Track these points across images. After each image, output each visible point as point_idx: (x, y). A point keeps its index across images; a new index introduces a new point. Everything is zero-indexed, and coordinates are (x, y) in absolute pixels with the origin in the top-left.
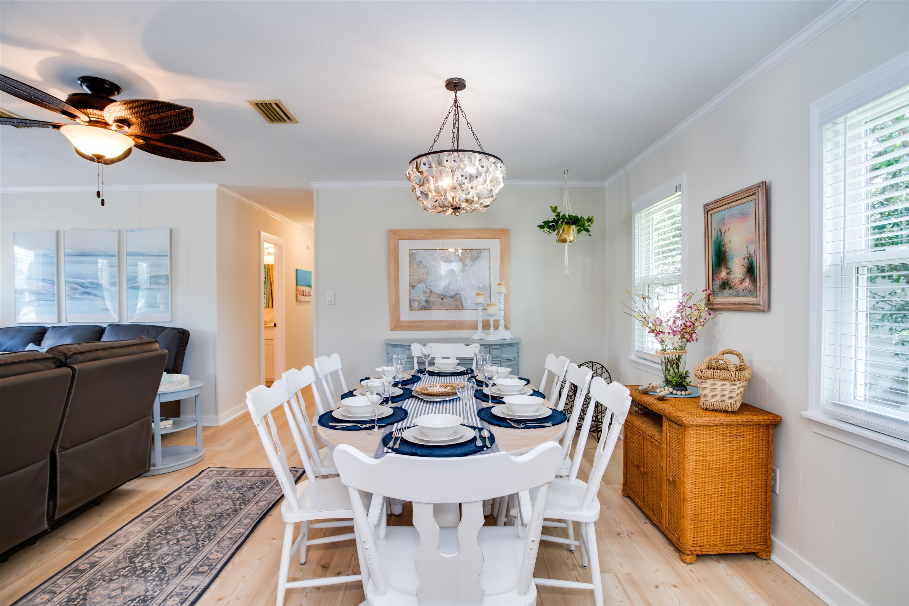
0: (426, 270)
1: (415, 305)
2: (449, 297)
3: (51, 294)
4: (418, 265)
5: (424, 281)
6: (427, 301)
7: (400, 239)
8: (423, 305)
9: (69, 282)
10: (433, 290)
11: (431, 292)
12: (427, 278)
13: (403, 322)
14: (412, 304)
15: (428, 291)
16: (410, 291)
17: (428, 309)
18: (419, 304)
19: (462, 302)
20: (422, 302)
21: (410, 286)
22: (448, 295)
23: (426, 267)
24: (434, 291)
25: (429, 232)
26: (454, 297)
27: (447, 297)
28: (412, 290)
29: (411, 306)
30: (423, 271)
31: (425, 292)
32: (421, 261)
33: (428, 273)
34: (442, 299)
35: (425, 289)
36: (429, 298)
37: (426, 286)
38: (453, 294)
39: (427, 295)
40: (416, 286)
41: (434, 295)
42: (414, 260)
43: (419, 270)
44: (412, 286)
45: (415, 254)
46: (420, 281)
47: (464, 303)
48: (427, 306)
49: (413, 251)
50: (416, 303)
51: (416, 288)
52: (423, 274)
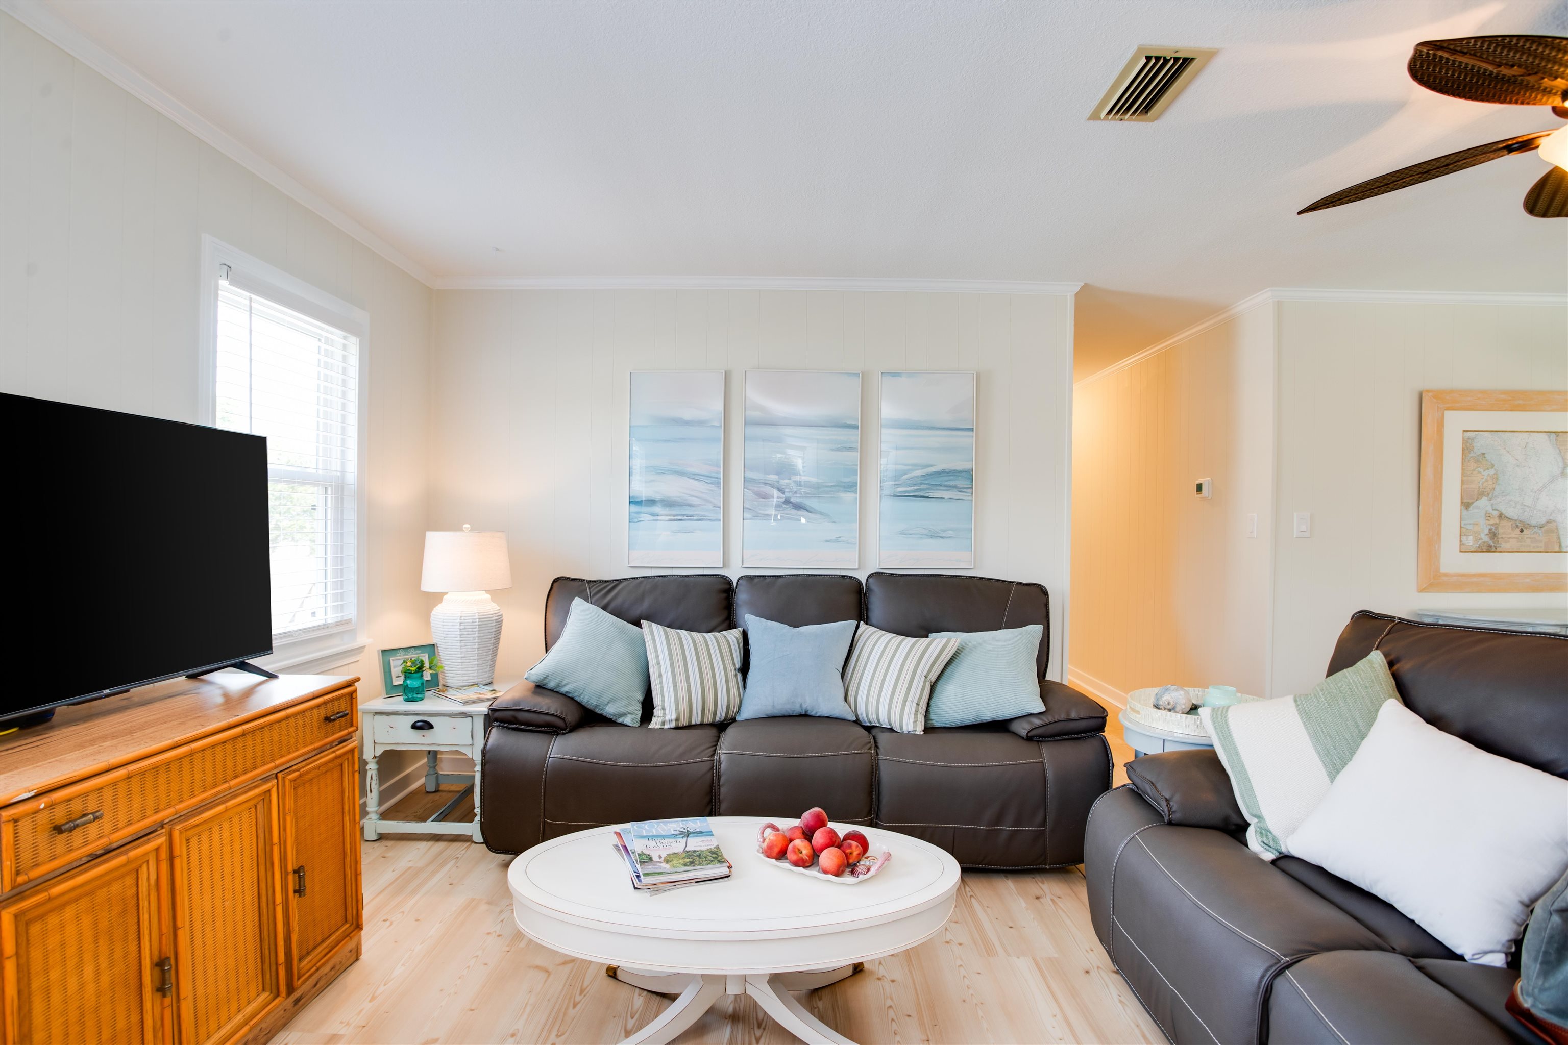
0: (1492, 472)
1: (1470, 542)
2: (1534, 526)
3: (710, 507)
4: (1477, 461)
5: (1488, 494)
6: (1493, 535)
7: (1448, 409)
8: (1484, 542)
9: (753, 481)
10: (1504, 512)
11: (1501, 516)
12: (1494, 489)
13: (1446, 575)
14: (1464, 538)
15: (1496, 513)
16: (1461, 513)
17: (1494, 549)
18: (1477, 539)
19: (1559, 538)
20: (1483, 536)
21: (1462, 503)
22: (1533, 523)
23: (1493, 466)
24: (1507, 515)
25: (1502, 396)
26: (1545, 528)
27: (1531, 526)
28: (1465, 512)
29: (1461, 543)
30: (1486, 473)
31: (1488, 516)
32: (1484, 454)
33: (1495, 478)
34: (1522, 531)
35: (1489, 509)
36: (1496, 529)
37: (1492, 505)
38: (1543, 521)
39: (1492, 522)
40: (1473, 503)
41: (1505, 523)
42: (1469, 452)
43: (1479, 472)
44: (1466, 505)
45: (1473, 439)
46: (1481, 494)
47: (1562, 540)
48: (1492, 544)
49: (1469, 434)
50: (1471, 538)
51: (1471, 508)
52: (1487, 481)
